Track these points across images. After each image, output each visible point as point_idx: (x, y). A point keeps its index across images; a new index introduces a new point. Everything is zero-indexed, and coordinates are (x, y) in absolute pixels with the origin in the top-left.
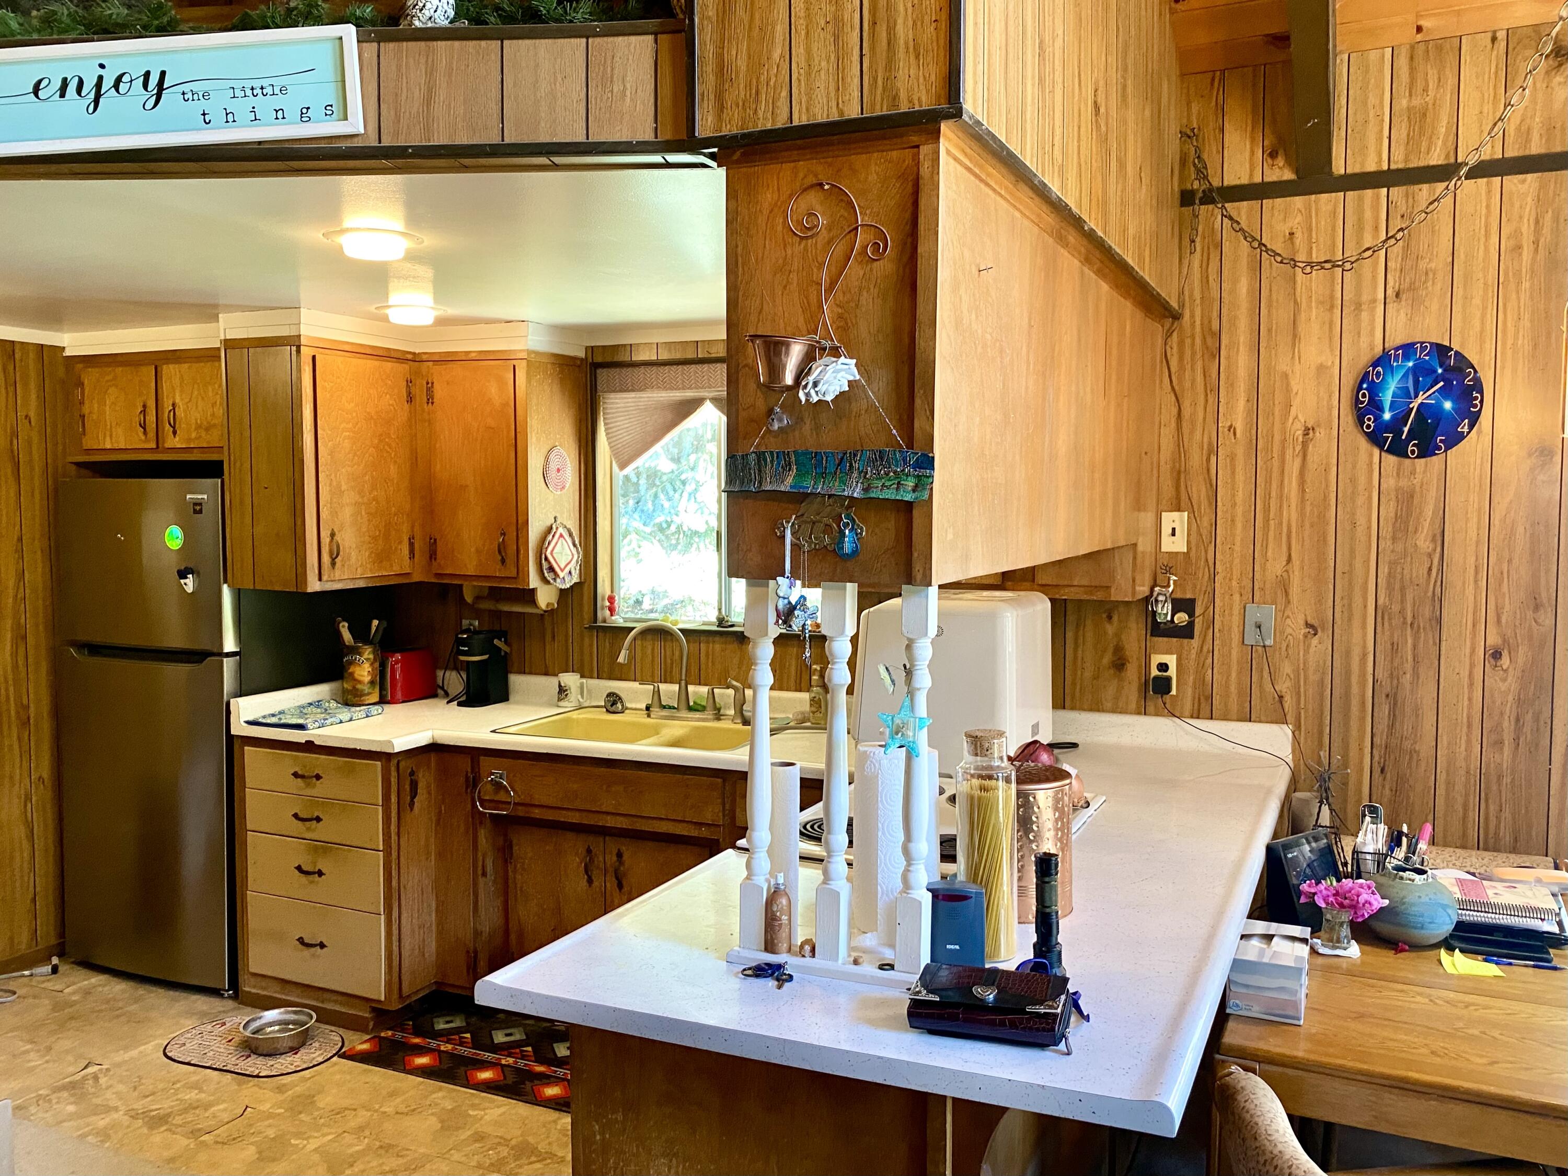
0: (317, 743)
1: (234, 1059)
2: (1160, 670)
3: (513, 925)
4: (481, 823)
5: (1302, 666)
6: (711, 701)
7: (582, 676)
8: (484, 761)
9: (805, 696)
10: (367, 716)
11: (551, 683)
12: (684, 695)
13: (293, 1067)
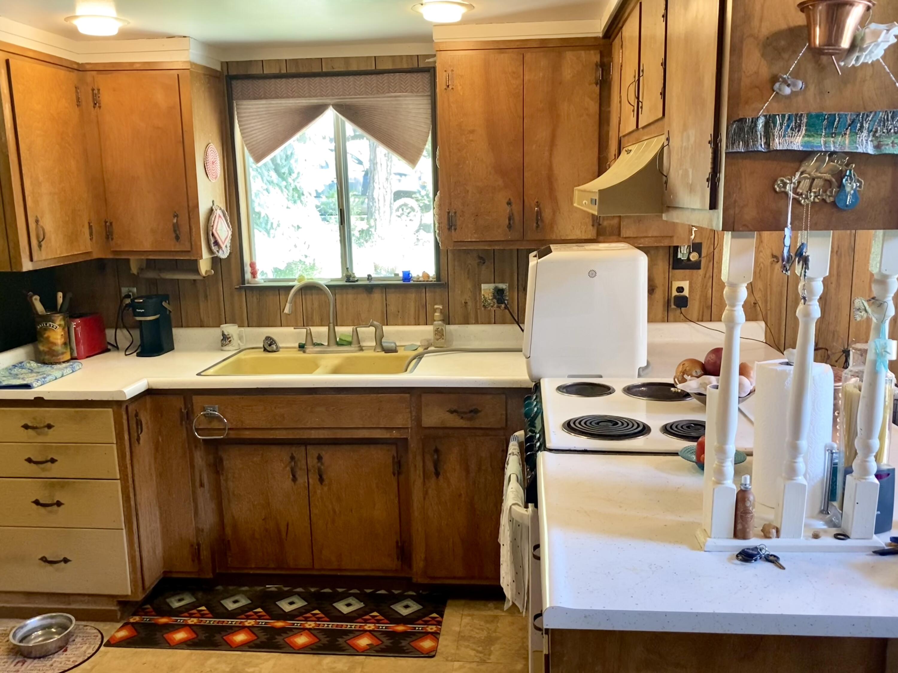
0: (46, 398)
1: (12, 665)
2: (678, 292)
3: (228, 520)
4: (196, 447)
5: (769, 283)
6: (355, 337)
7: (239, 326)
8: (196, 399)
9: (430, 328)
10: (73, 372)
11: (214, 333)
12: (332, 335)
13: (71, 663)
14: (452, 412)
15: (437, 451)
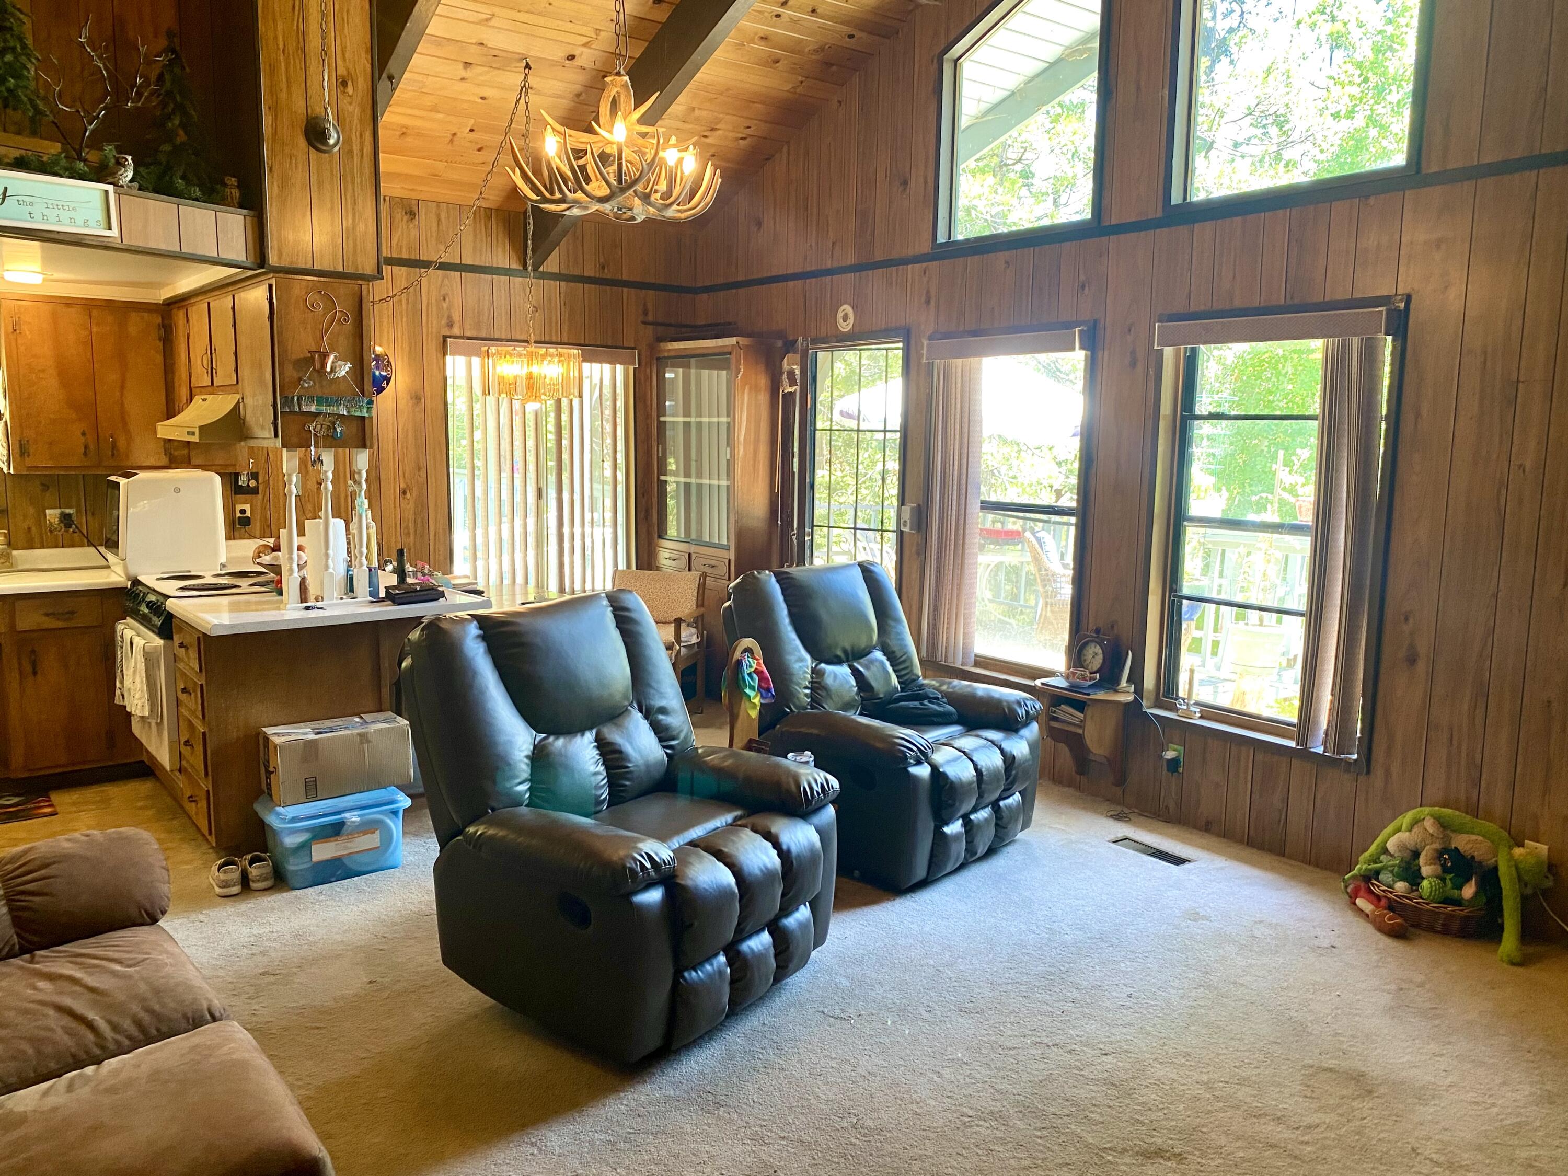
2: (241, 513)
14: (47, 615)
15: (33, 652)
